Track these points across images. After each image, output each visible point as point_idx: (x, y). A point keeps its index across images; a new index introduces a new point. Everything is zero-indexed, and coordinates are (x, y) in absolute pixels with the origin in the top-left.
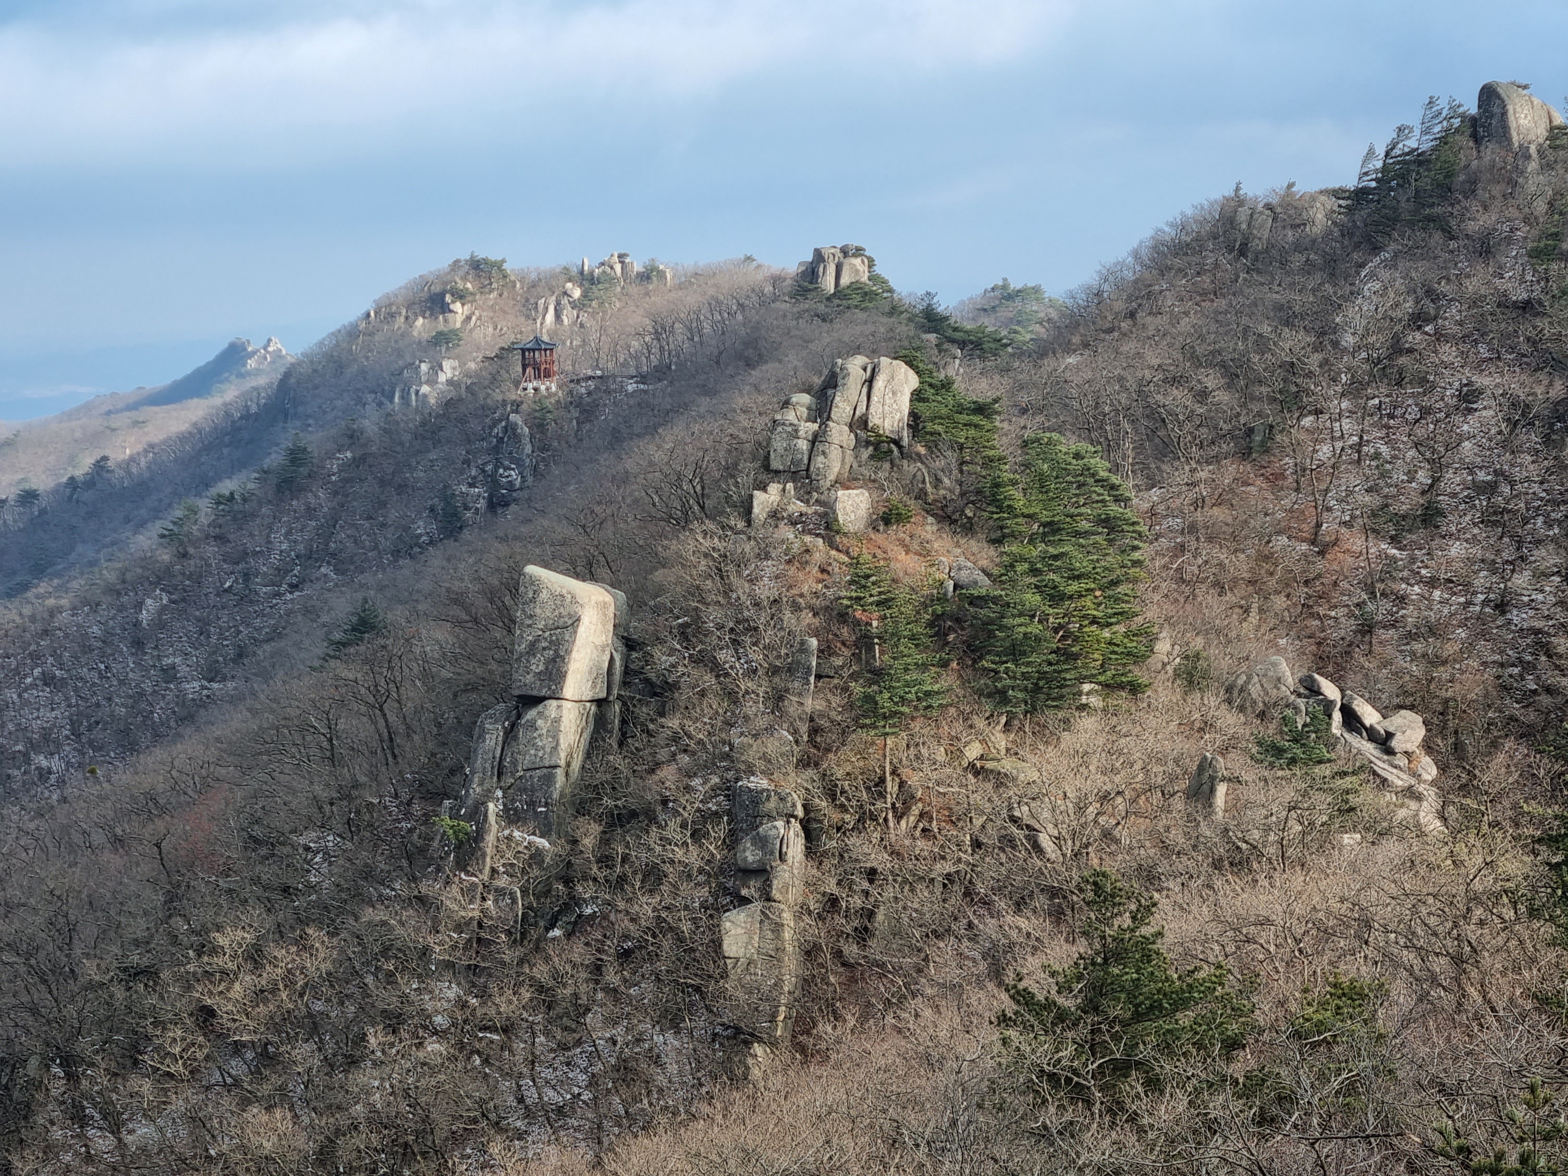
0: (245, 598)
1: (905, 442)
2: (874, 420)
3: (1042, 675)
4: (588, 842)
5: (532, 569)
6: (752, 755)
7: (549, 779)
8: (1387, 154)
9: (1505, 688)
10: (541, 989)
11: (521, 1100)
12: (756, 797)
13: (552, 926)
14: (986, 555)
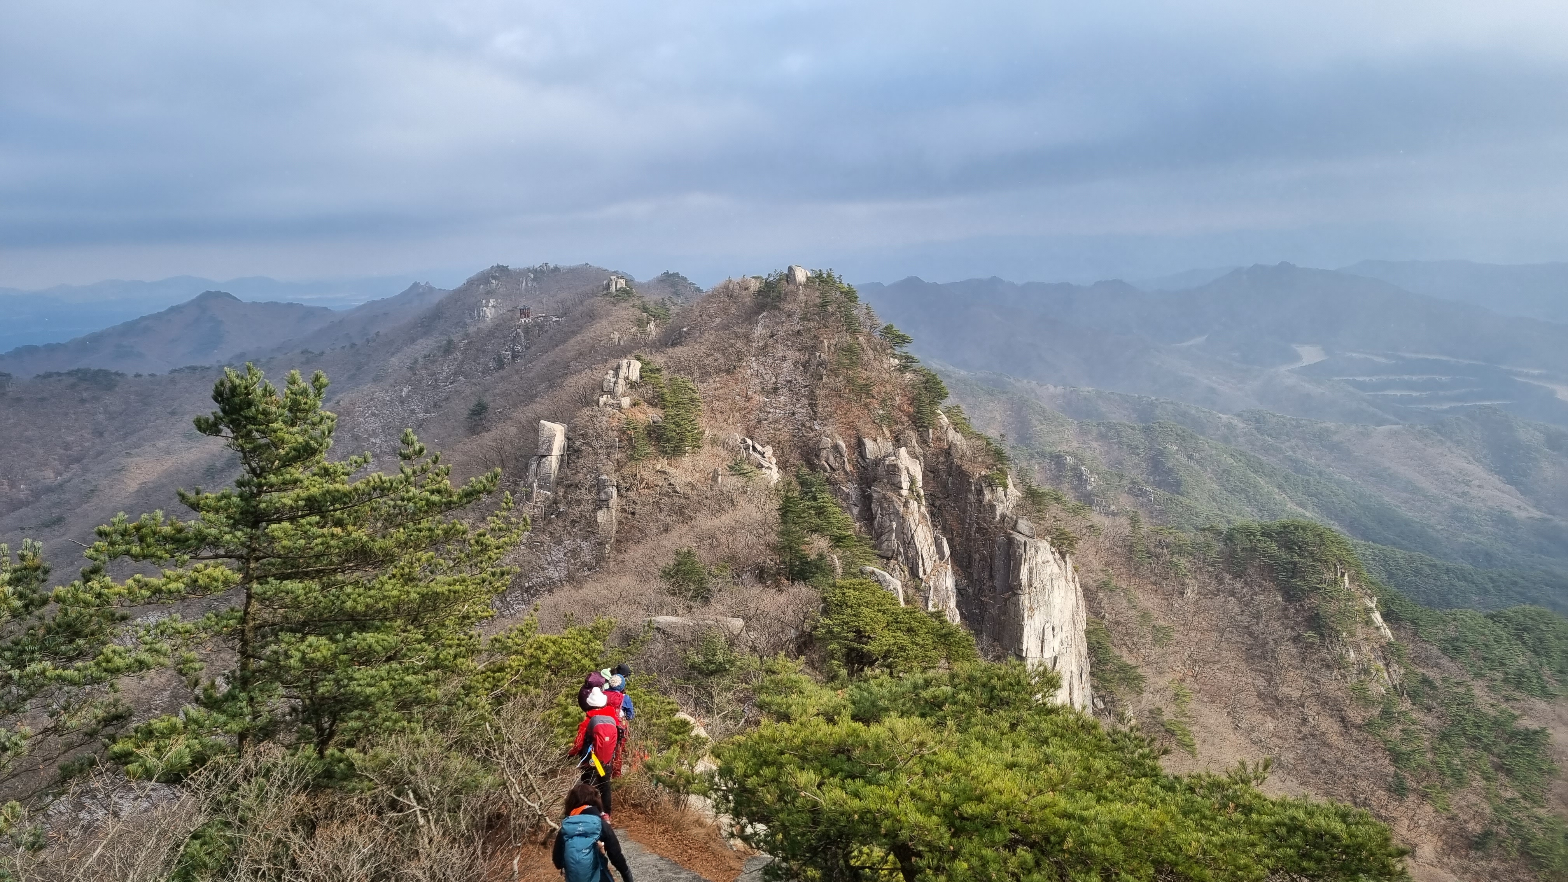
0: (436, 387)
1: (639, 383)
2: (630, 377)
3: (676, 446)
4: (561, 494)
5: (542, 421)
6: (602, 471)
7: (550, 476)
9: (794, 436)
10: (551, 533)
12: (604, 481)
13: (552, 515)
14: (661, 413)
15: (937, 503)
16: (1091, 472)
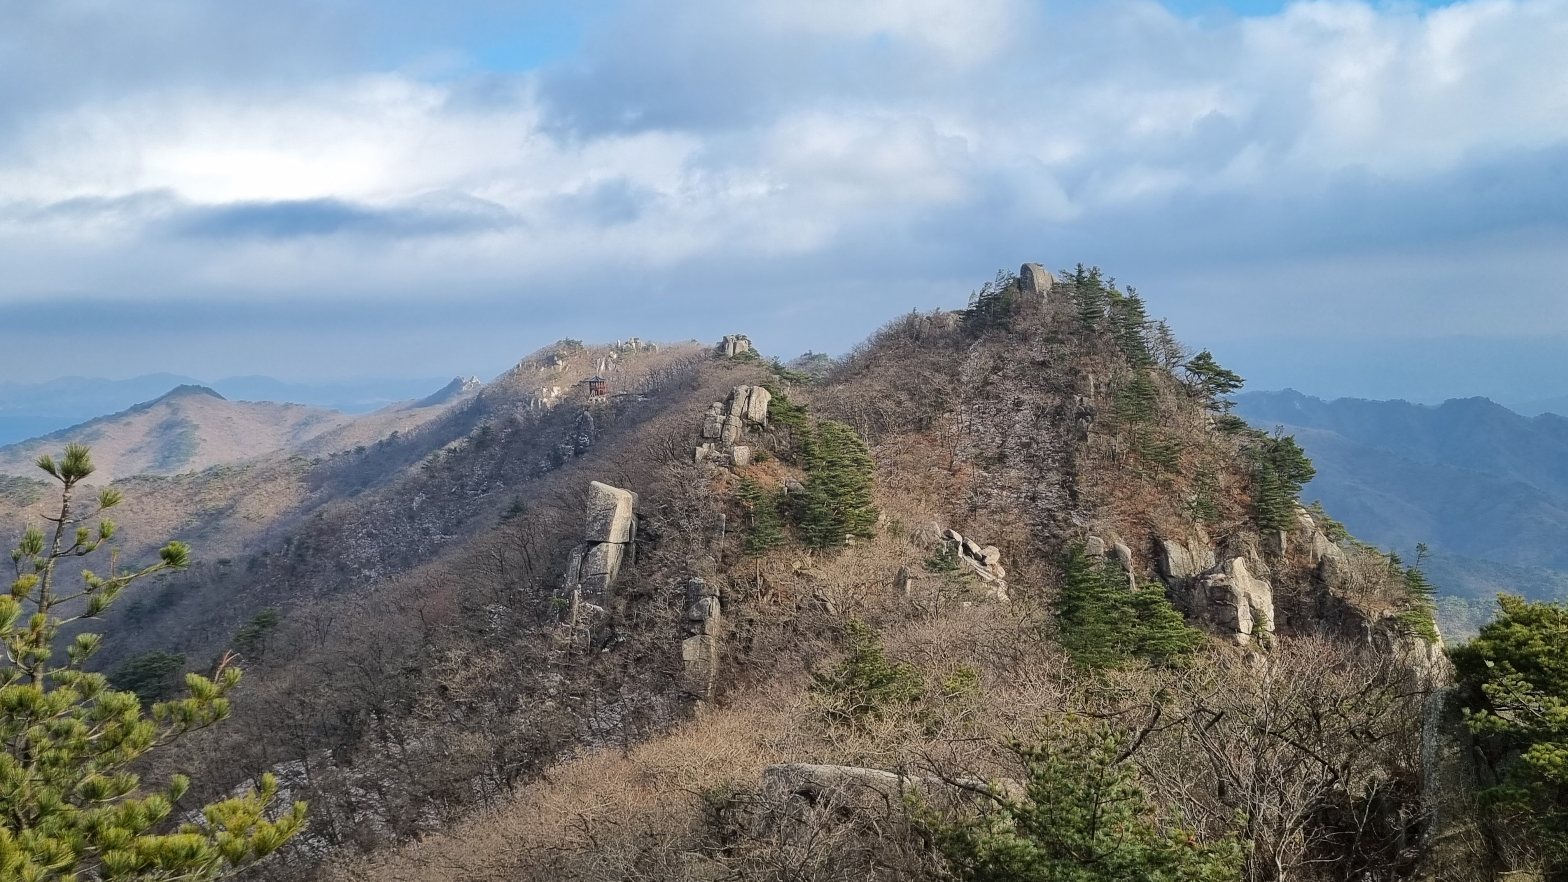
0: (462, 496)
1: (765, 425)
2: (751, 415)
3: (828, 531)
4: (621, 608)
5: (594, 483)
6: (696, 568)
7: (603, 579)
8: (981, 295)
9: (1036, 536)
10: (599, 676)
11: (590, 728)
12: (698, 587)
13: (604, 647)
14: (803, 476)
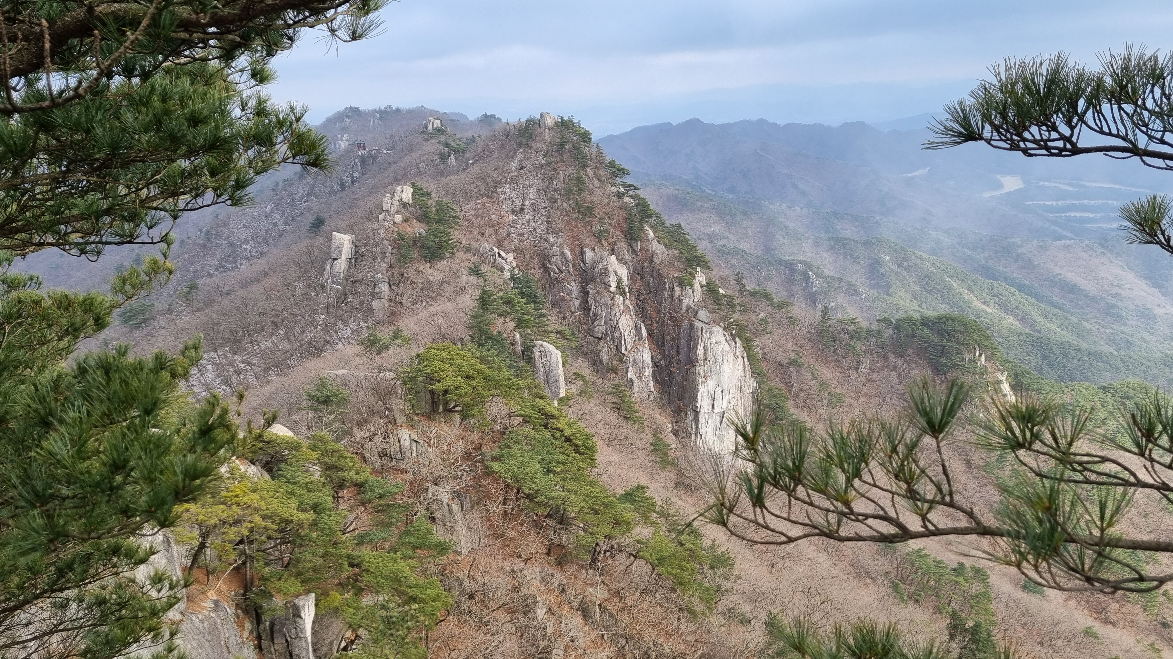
1: (410, 204)
2: (403, 199)
3: (435, 253)
4: (348, 287)
5: (334, 233)
6: (378, 270)
7: (340, 275)
12: (379, 279)
14: (426, 228)
15: (642, 298)
16: (817, 276)
